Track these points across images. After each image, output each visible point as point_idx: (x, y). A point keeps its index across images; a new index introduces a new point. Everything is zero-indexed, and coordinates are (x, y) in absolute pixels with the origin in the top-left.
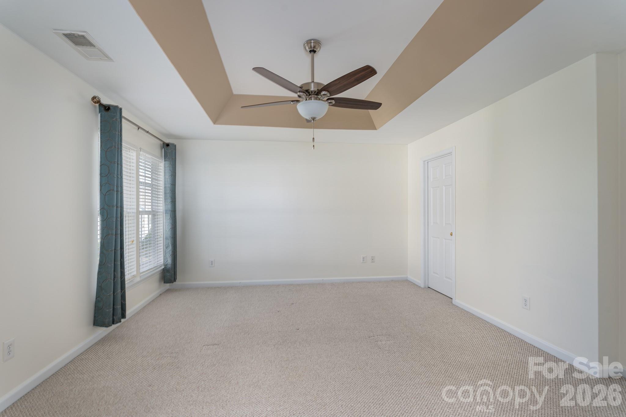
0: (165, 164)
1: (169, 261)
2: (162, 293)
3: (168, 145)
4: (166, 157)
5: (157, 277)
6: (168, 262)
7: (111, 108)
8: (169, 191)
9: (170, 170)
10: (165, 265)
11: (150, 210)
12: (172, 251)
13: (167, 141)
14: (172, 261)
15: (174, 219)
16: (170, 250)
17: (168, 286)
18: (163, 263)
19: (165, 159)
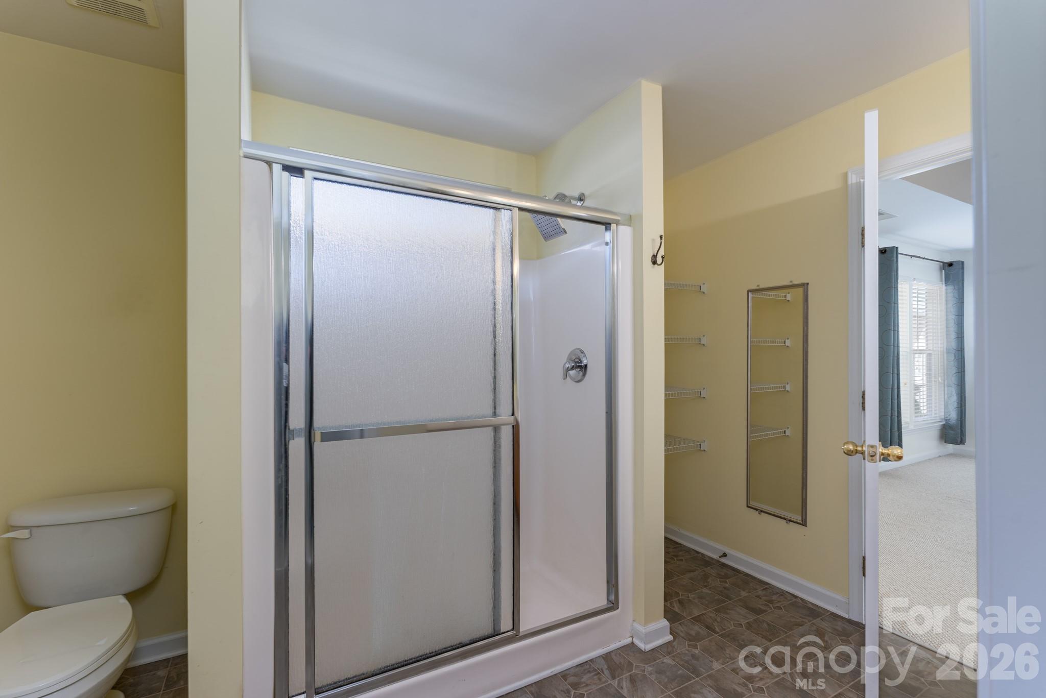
0: (946, 290)
1: (953, 416)
2: (943, 456)
3: (950, 265)
4: (947, 280)
5: (935, 433)
6: (951, 416)
7: (887, 249)
8: (953, 324)
9: (954, 297)
10: (946, 420)
11: (925, 348)
12: (958, 403)
13: (948, 260)
14: (958, 415)
15: (961, 361)
16: (954, 402)
17: (951, 448)
18: (943, 417)
19: (946, 283)
